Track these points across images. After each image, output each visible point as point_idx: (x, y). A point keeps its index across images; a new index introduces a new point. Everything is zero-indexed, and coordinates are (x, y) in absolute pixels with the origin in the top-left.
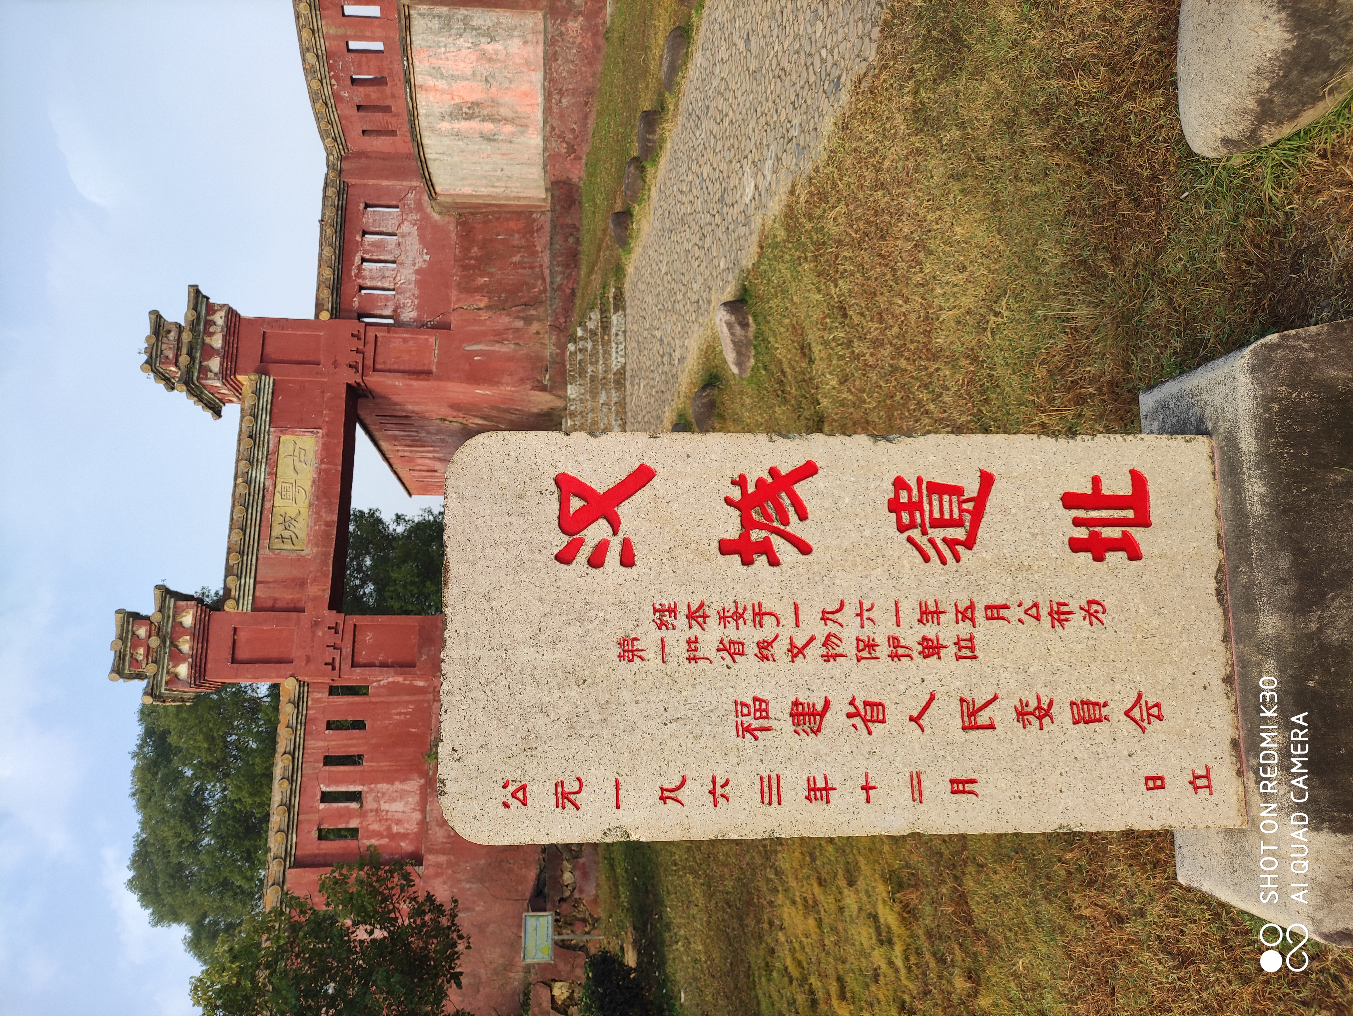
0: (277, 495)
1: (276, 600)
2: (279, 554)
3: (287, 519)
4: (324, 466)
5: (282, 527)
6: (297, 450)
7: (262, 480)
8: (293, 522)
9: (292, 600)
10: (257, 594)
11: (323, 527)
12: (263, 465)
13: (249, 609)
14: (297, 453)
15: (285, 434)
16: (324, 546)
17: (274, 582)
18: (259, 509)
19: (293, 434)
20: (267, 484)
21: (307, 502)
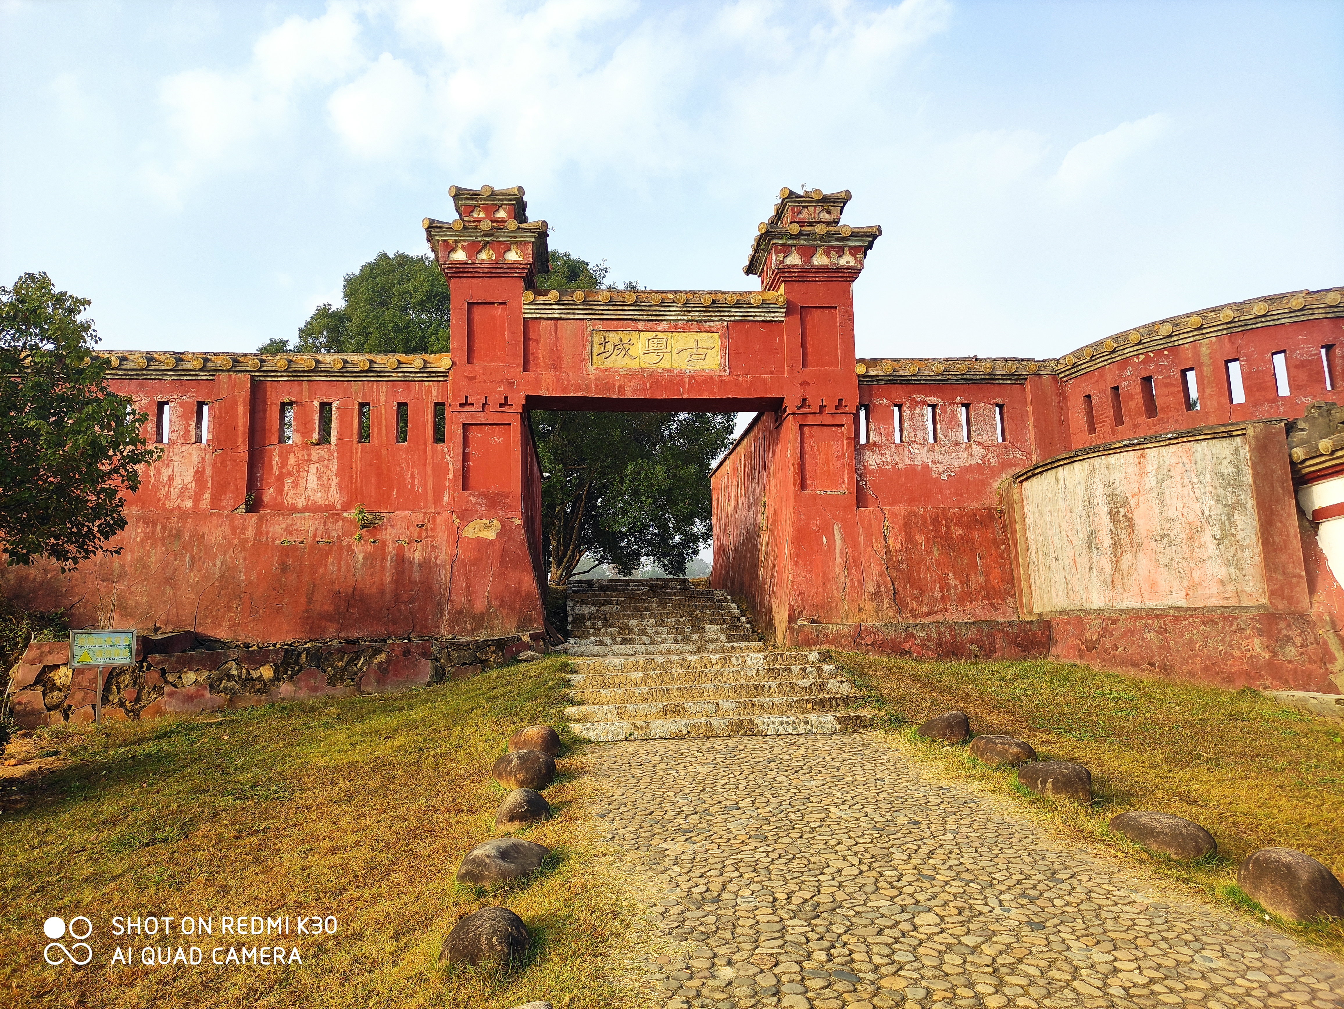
0: (652, 335)
1: (537, 341)
2: (587, 341)
3: (627, 347)
4: (686, 380)
5: (617, 342)
6: (704, 351)
7: (668, 318)
8: (623, 353)
9: (538, 358)
10: (543, 322)
11: (618, 384)
12: (685, 318)
13: (526, 315)
14: (700, 351)
15: (721, 337)
16: (597, 386)
17: (556, 338)
18: (636, 317)
19: (721, 346)
20: (665, 323)
21: (646, 365)
